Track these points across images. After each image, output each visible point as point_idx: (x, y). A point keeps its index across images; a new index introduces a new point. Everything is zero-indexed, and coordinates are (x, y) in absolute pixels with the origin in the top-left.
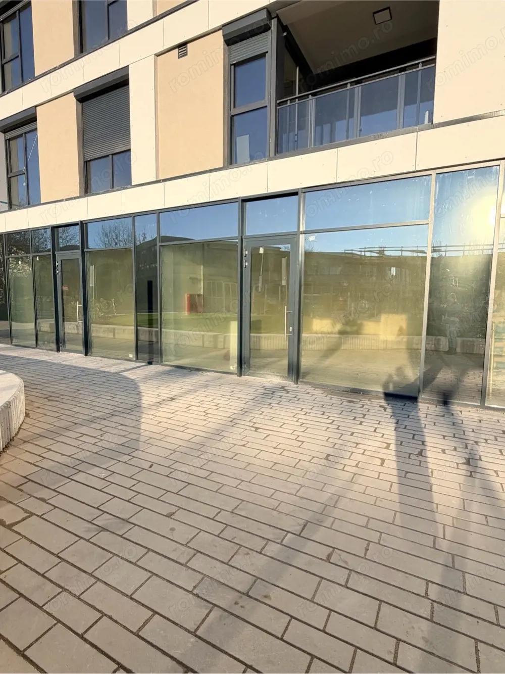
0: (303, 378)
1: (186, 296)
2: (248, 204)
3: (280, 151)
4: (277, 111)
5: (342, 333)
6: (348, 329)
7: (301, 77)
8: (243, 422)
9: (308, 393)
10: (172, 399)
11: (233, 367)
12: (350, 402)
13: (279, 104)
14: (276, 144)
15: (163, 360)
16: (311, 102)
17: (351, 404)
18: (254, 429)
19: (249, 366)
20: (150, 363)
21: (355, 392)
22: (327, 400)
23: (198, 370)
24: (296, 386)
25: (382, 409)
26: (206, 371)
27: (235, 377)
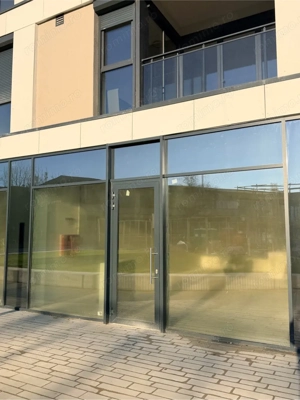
0: (172, 325)
1: (61, 237)
2: (116, 150)
3: (145, 102)
4: (142, 69)
5: (227, 271)
6: (234, 267)
7: (168, 39)
8: (87, 382)
9: (173, 344)
10: (22, 352)
11: (101, 313)
12: (215, 354)
13: (144, 62)
14: (142, 97)
15: (31, 305)
16: (180, 59)
17: (216, 357)
18: (97, 391)
19: (116, 312)
20: (17, 309)
21: (225, 341)
22: (191, 352)
23: (64, 316)
24: (162, 334)
25: (247, 363)
26: (73, 317)
27: (101, 324)
